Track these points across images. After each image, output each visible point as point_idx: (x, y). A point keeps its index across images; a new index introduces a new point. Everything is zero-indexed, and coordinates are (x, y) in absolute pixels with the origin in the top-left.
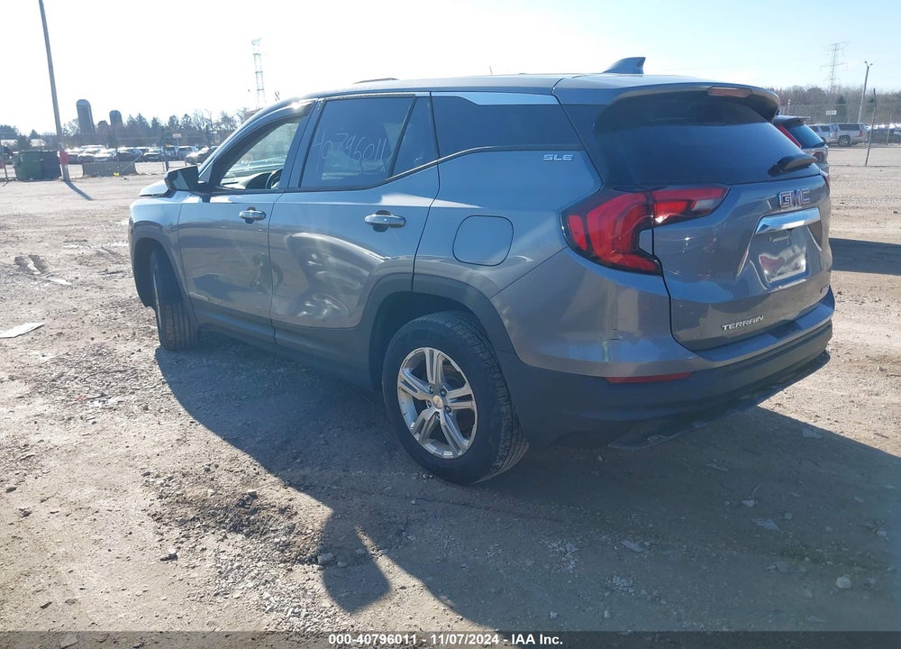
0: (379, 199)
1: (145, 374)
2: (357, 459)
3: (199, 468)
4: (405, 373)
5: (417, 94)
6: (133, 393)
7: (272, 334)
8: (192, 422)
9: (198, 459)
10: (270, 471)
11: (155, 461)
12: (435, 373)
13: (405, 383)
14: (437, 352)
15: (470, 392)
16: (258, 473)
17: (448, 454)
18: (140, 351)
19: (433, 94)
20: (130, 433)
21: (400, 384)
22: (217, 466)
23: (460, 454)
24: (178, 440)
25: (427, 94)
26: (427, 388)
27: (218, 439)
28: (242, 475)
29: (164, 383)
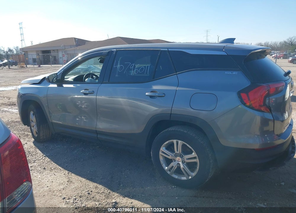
0: (151, 87)
1: (34, 153)
2: (143, 182)
3: (85, 193)
4: (163, 149)
5: (162, 49)
6: (34, 162)
7: (96, 136)
8: (68, 173)
9: (81, 189)
10: (113, 191)
11: (63, 192)
12: (178, 149)
13: (163, 152)
14: (180, 142)
15: (196, 156)
16: (109, 193)
17: (184, 178)
18: (26, 143)
19: (169, 50)
20: (44, 180)
21: (160, 153)
22: (92, 191)
23: (190, 178)
24: (68, 181)
25: (167, 50)
26: (173, 154)
27: (84, 180)
28: (104, 194)
29: (45, 157)
